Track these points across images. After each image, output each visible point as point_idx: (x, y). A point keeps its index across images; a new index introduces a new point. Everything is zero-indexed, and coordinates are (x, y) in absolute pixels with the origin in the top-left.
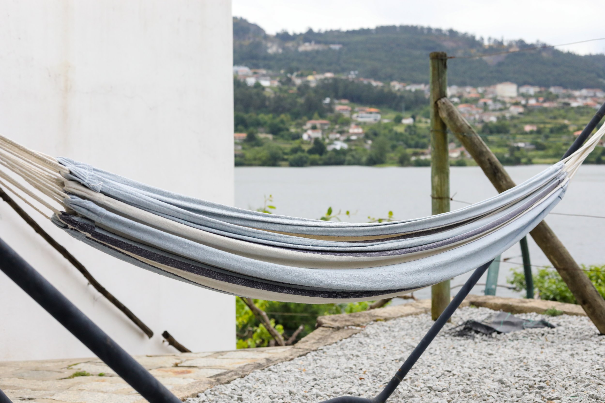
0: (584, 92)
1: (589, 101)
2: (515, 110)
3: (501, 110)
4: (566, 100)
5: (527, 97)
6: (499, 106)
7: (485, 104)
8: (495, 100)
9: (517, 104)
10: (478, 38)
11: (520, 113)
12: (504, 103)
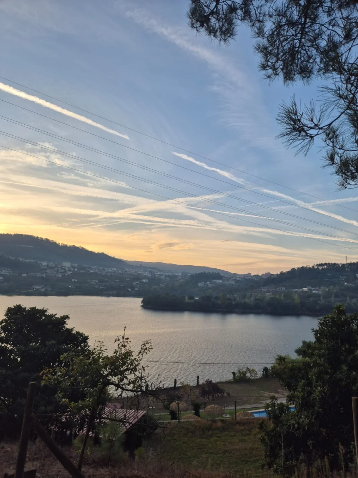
0: (95, 267)
1: (97, 271)
2: (69, 273)
3: (63, 272)
4: (88, 270)
5: (74, 268)
6: (63, 271)
7: (58, 269)
8: (61, 268)
9: (70, 270)
10: (57, 243)
11: (71, 274)
12: (65, 269)
